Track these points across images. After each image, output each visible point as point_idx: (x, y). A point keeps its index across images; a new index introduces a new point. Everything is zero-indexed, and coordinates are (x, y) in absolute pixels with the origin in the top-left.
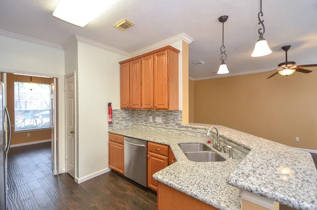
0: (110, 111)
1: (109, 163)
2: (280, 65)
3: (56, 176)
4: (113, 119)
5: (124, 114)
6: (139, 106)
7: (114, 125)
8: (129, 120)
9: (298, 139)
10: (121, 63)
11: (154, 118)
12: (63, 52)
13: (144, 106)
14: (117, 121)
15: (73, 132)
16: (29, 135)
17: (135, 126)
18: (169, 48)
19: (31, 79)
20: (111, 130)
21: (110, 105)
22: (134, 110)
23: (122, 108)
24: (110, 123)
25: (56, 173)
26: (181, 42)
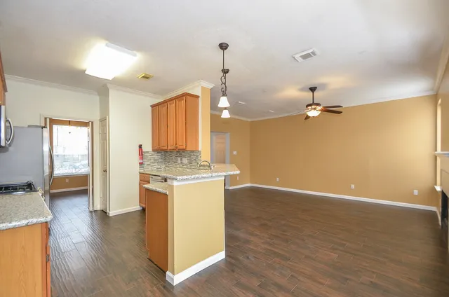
0: (141, 153)
1: (140, 202)
2: (308, 106)
3: (91, 212)
4: (144, 160)
5: (156, 157)
6: (166, 148)
7: (145, 166)
8: (161, 162)
9: (353, 186)
10: (153, 106)
11: (181, 159)
12: (98, 98)
13: (169, 148)
14: (149, 163)
15: (105, 171)
16: (67, 180)
17: (167, 168)
18: (186, 95)
19: (69, 123)
20: (142, 171)
21: (140, 146)
22: (166, 151)
23: (153, 150)
24: (141, 164)
25: (91, 209)
26: (200, 87)
